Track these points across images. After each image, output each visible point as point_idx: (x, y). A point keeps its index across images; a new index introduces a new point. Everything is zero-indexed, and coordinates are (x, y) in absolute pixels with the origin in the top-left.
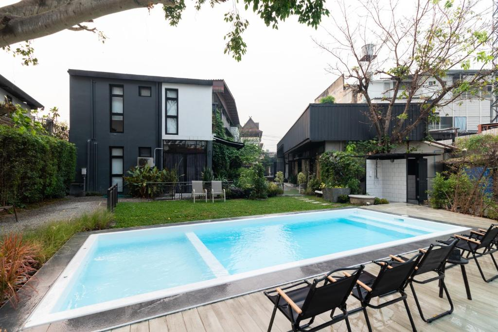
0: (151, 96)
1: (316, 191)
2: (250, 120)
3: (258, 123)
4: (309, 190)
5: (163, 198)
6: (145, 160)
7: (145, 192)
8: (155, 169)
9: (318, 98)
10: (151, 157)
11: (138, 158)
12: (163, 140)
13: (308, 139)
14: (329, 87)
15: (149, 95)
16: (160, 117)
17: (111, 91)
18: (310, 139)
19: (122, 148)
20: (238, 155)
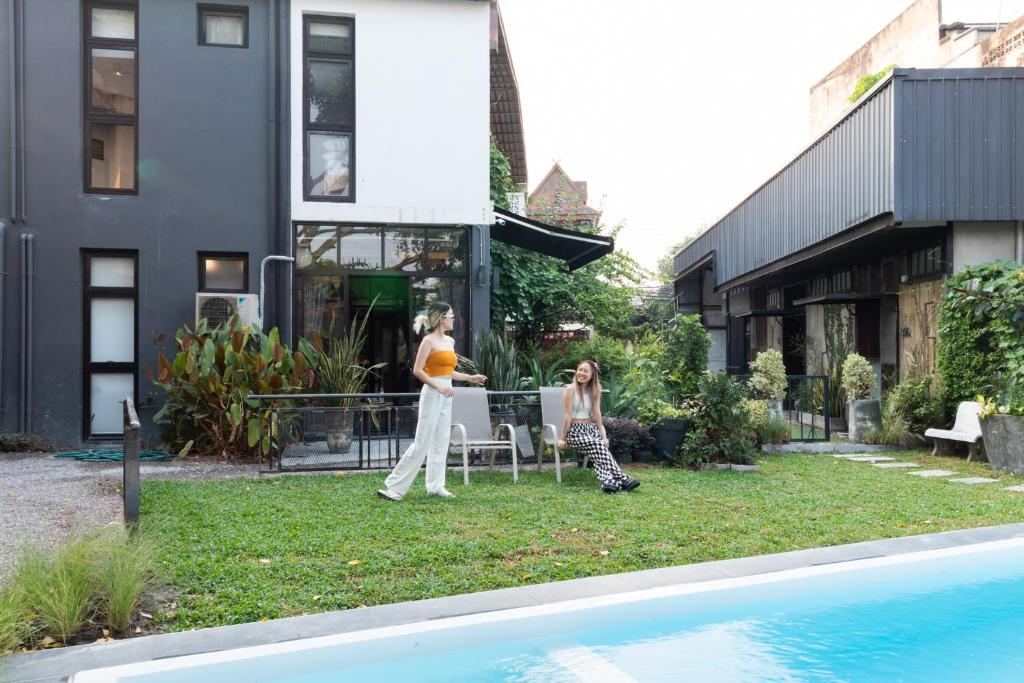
0: (246, 44)
1: (931, 432)
2: (557, 170)
3: (585, 184)
4: (898, 427)
5: (310, 461)
6: (225, 302)
7: (232, 438)
8: (271, 341)
9: (824, 81)
10: (245, 290)
11: (200, 295)
12: (296, 223)
13: (888, 215)
14: (875, 39)
15: (240, 41)
16: (283, 127)
17: (86, 24)
18: (897, 218)
19: (130, 254)
20: (562, 288)
